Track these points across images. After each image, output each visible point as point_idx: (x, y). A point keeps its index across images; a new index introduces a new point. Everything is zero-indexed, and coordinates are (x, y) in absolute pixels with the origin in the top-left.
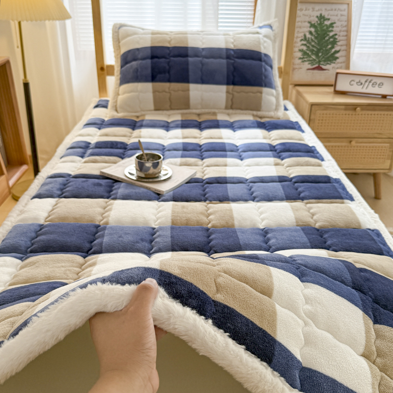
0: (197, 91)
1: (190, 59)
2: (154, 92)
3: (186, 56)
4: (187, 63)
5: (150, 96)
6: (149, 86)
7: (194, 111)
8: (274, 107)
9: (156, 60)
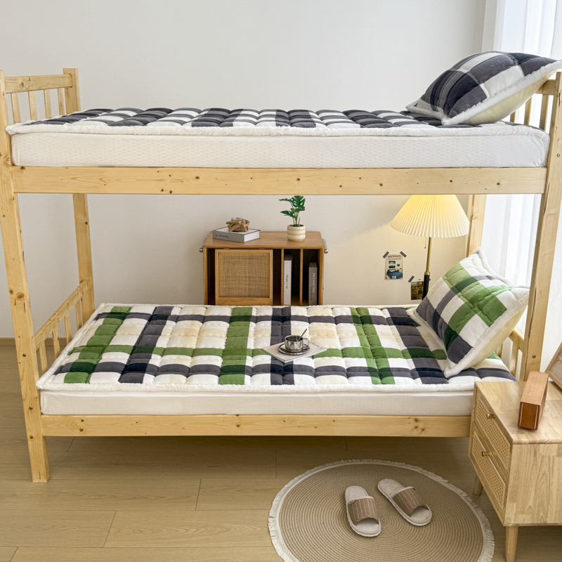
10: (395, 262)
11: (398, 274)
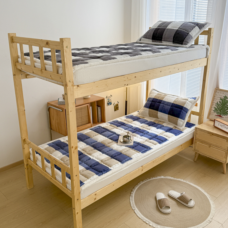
0: (160, 114)
1: (161, 104)
2: (149, 111)
3: (161, 103)
4: (159, 105)
5: (148, 112)
6: (148, 109)
7: (160, 120)
8: (181, 126)
9: (152, 102)
10: (109, 99)
11: (110, 103)
